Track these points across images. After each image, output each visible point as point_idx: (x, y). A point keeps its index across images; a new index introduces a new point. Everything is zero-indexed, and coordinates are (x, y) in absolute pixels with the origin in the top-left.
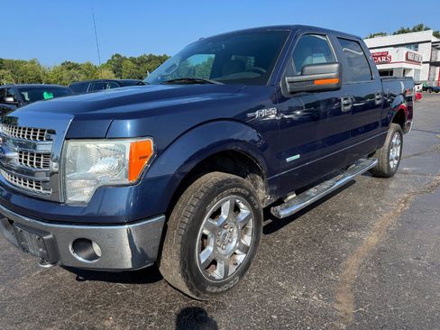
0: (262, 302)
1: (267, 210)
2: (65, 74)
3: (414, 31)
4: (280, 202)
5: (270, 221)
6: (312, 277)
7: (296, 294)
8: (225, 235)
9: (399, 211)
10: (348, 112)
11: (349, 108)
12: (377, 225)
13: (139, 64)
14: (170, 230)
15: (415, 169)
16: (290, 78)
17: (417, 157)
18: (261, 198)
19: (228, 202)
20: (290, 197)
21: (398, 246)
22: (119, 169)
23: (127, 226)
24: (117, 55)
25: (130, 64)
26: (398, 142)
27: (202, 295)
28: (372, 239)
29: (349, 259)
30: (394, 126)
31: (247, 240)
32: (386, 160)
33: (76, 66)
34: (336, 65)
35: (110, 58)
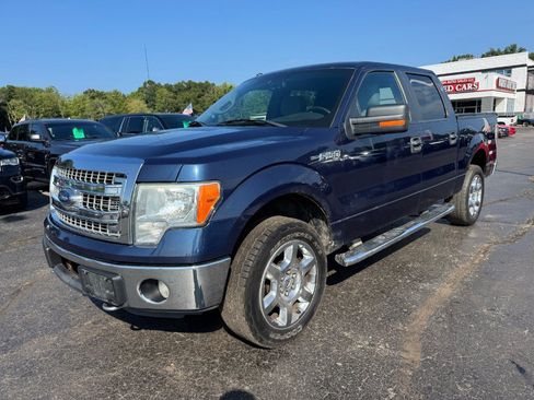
0: (326, 350)
1: (331, 257)
2: (88, 105)
3: (506, 53)
4: (345, 249)
5: (334, 272)
6: (379, 327)
7: (361, 343)
8: (288, 281)
9: (477, 262)
10: (419, 153)
11: (419, 148)
12: (452, 276)
13: (176, 92)
14: (233, 274)
15: (500, 216)
16: (355, 120)
17: (503, 203)
18: (325, 245)
19: (292, 247)
20: (355, 245)
21: (473, 298)
22: (185, 212)
23: (193, 267)
24: (150, 82)
25: (165, 92)
26: (479, 185)
27: (265, 341)
28: (444, 290)
29: (419, 310)
30: (473, 168)
31: (311, 288)
32: (464, 206)
33: (101, 95)
34: (403, 107)
35: (142, 85)
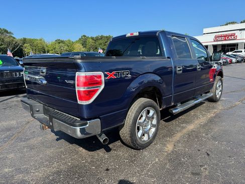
2: (57, 46)
13: (95, 41)
17: (232, 93)
24: (84, 36)
29: (178, 134)
33: (62, 42)
35: (81, 37)
